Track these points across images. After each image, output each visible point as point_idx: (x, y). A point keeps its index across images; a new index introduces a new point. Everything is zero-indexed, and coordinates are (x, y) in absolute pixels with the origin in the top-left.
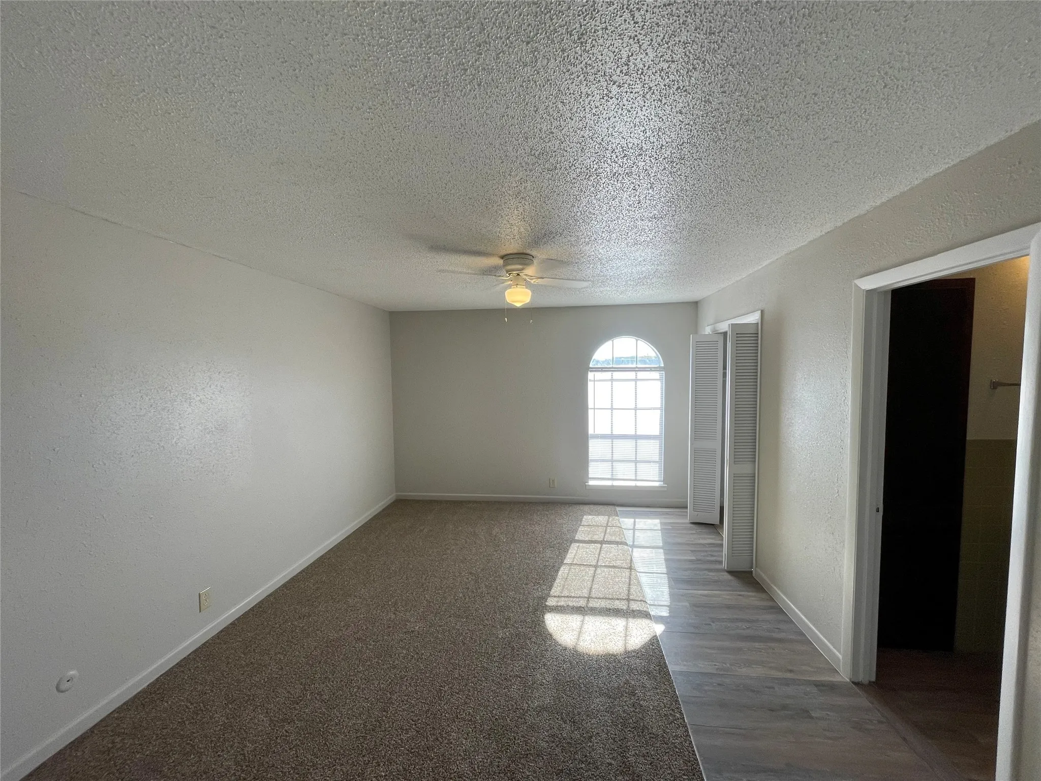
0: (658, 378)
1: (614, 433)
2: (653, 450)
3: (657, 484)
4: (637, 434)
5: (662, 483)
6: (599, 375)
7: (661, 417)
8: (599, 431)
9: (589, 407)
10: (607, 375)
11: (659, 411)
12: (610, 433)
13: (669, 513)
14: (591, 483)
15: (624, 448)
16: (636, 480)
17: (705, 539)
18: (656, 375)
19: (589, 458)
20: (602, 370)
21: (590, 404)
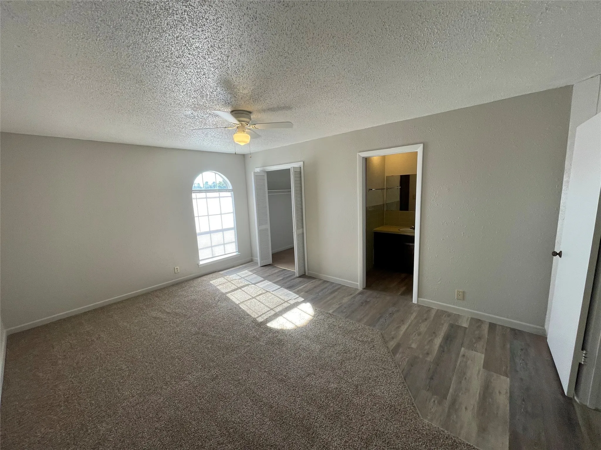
0: (230, 195)
1: (211, 230)
2: (231, 236)
3: (235, 254)
4: (223, 228)
5: (238, 253)
6: (199, 195)
7: (234, 216)
8: (203, 230)
9: (195, 216)
10: (203, 195)
11: (233, 214)
12: (209, 230)
13: (247, 266)
14: (201, 263)
15: (217, 238)
16: (225, 254)
17: (274, 270)
18: (229, 194)
19: (199, 248)
20: (200, 191)
21: (196, 214)
